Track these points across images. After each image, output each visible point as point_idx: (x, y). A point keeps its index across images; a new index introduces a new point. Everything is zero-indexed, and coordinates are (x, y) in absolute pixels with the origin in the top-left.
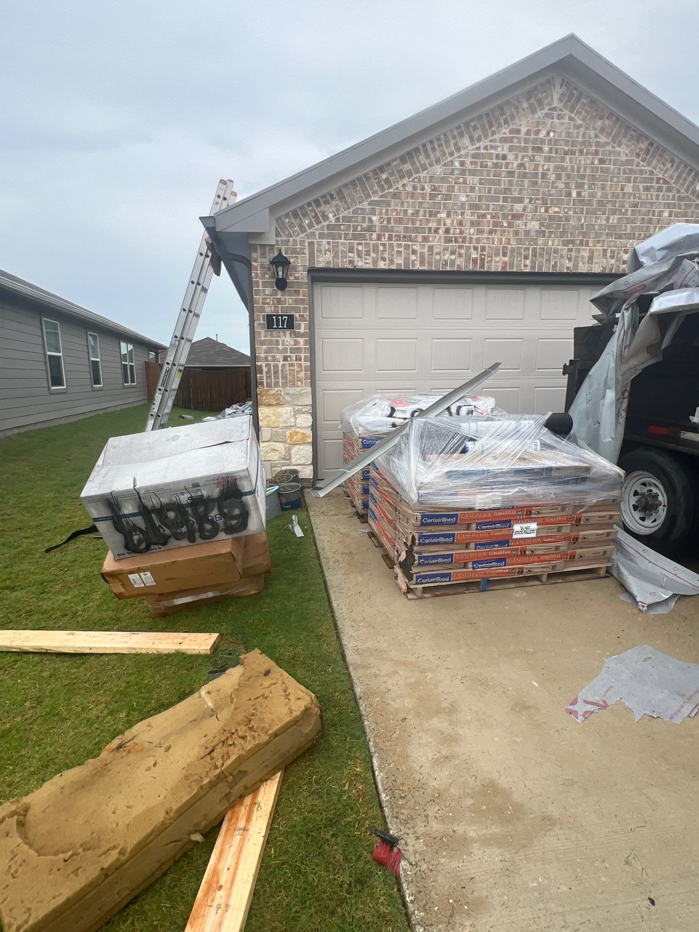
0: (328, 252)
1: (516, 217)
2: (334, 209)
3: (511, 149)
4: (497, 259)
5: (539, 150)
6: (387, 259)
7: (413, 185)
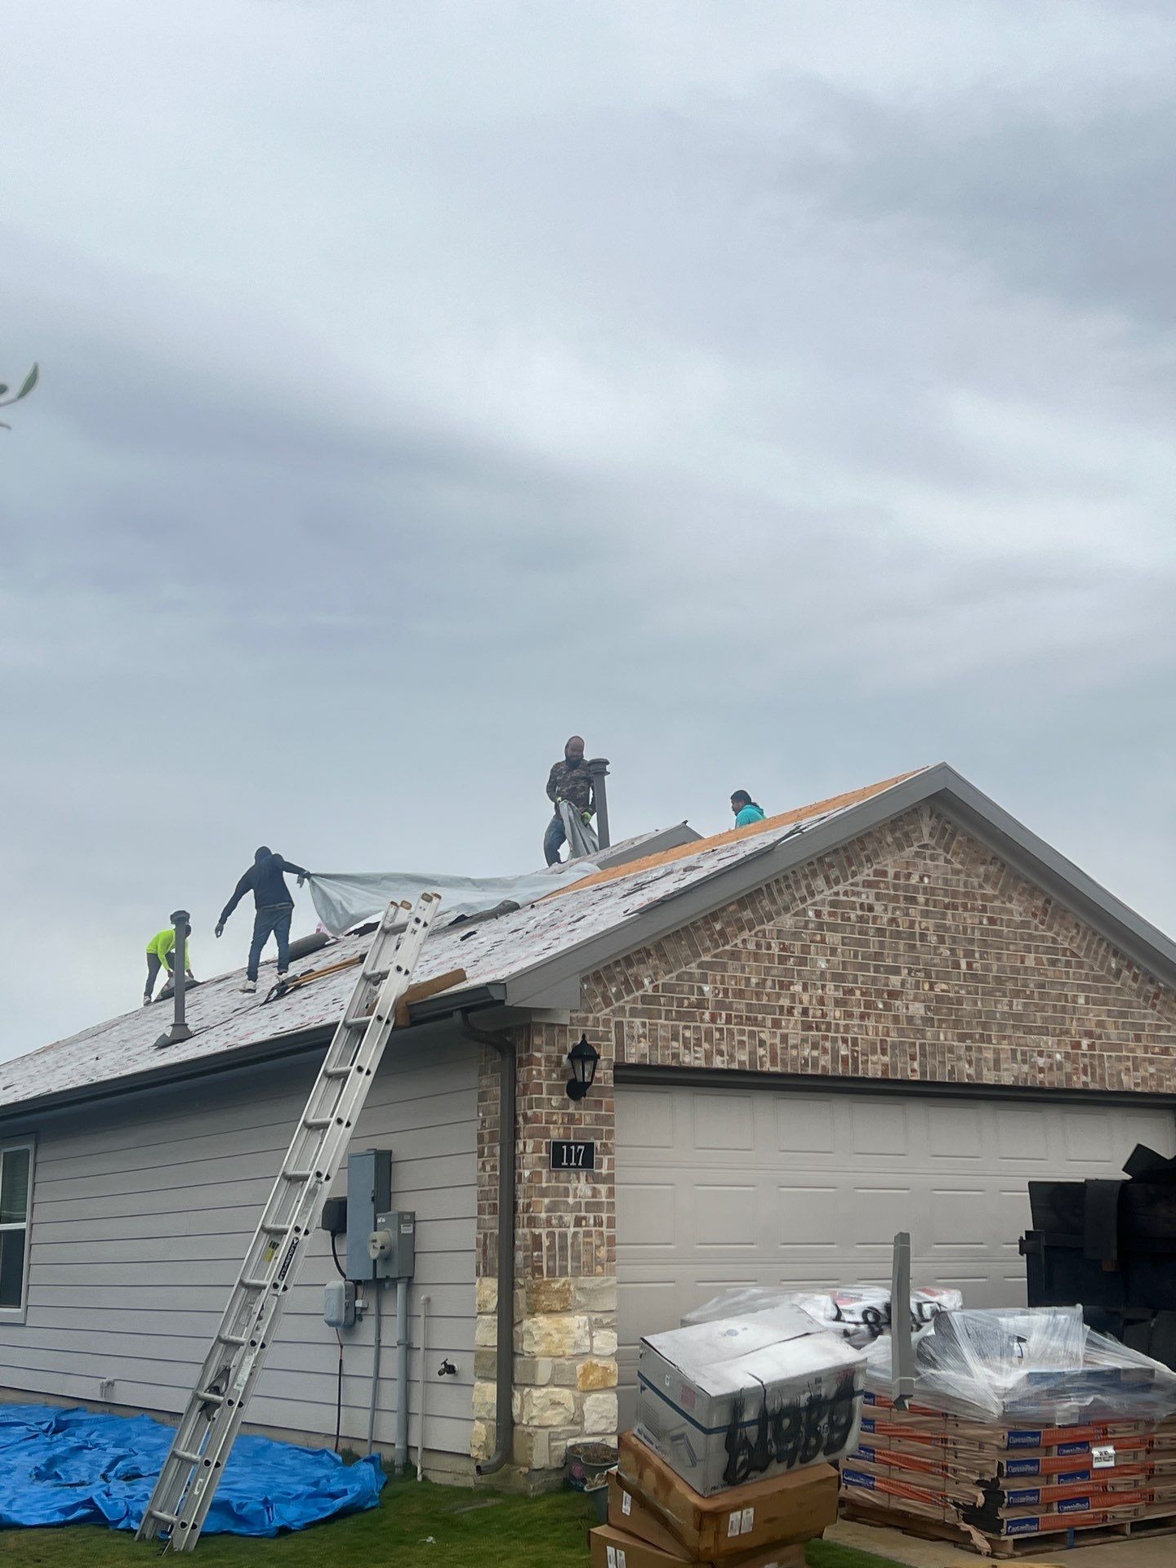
0: (642, 1039)
1: (893, 994)
2: (651, 973)
3: (878, 897)
4: (874, 1058)
5: (912, 900)
6: (725, 1054)
7: (757, 941)
